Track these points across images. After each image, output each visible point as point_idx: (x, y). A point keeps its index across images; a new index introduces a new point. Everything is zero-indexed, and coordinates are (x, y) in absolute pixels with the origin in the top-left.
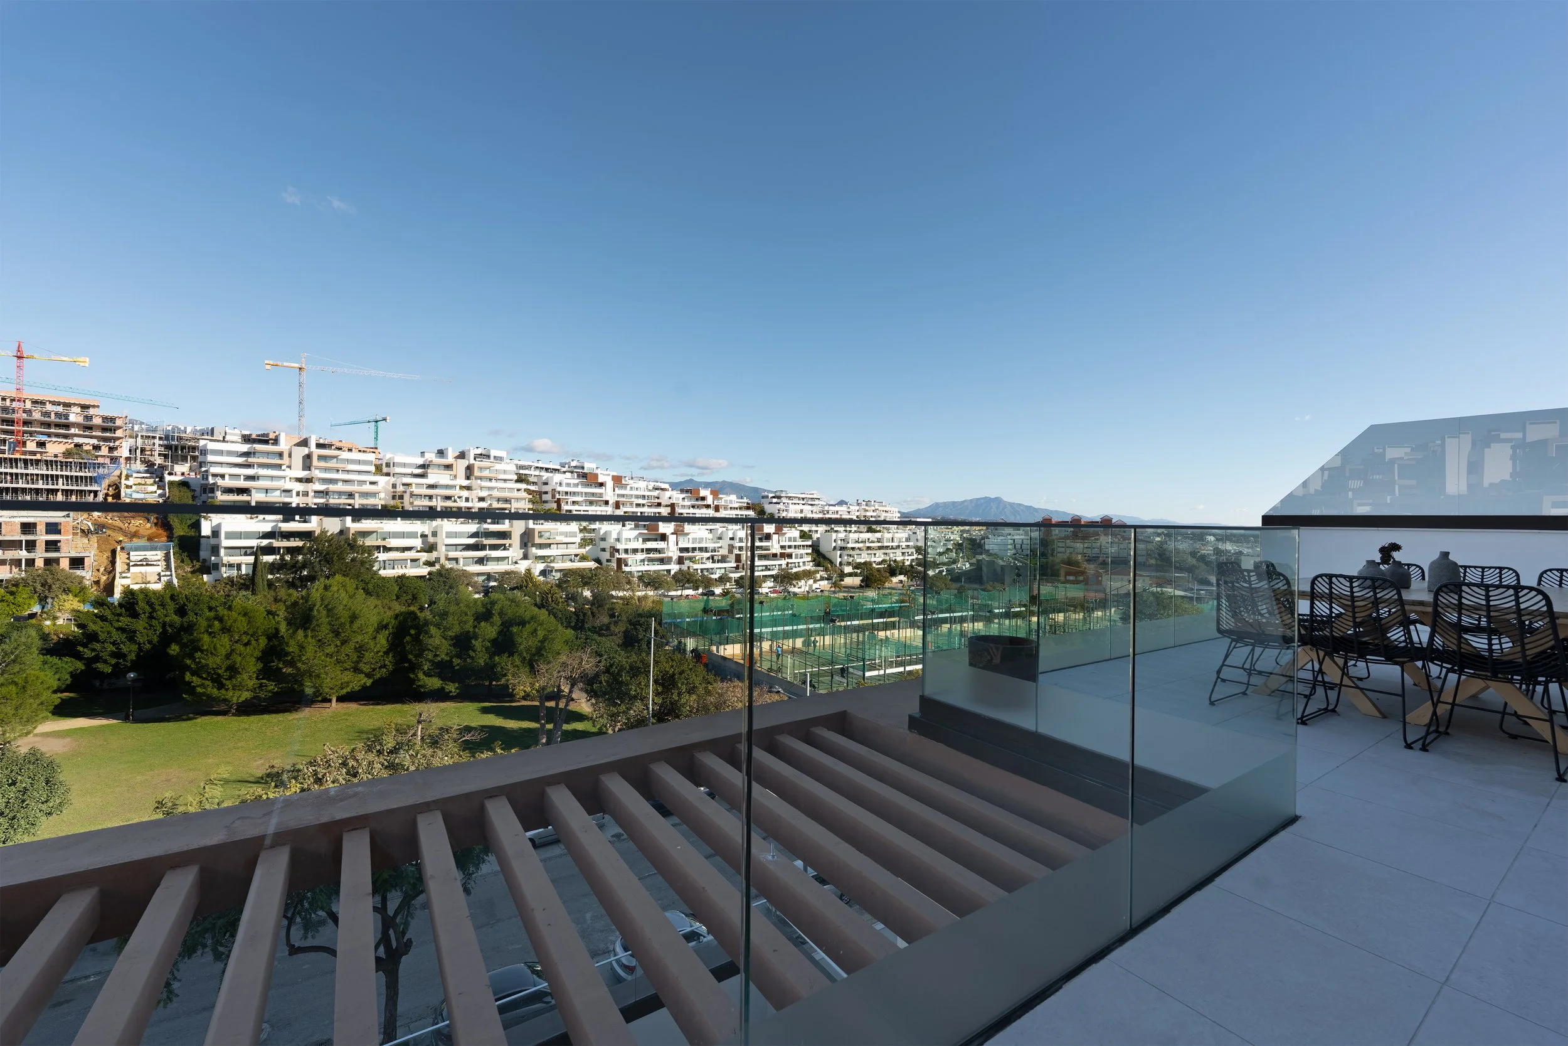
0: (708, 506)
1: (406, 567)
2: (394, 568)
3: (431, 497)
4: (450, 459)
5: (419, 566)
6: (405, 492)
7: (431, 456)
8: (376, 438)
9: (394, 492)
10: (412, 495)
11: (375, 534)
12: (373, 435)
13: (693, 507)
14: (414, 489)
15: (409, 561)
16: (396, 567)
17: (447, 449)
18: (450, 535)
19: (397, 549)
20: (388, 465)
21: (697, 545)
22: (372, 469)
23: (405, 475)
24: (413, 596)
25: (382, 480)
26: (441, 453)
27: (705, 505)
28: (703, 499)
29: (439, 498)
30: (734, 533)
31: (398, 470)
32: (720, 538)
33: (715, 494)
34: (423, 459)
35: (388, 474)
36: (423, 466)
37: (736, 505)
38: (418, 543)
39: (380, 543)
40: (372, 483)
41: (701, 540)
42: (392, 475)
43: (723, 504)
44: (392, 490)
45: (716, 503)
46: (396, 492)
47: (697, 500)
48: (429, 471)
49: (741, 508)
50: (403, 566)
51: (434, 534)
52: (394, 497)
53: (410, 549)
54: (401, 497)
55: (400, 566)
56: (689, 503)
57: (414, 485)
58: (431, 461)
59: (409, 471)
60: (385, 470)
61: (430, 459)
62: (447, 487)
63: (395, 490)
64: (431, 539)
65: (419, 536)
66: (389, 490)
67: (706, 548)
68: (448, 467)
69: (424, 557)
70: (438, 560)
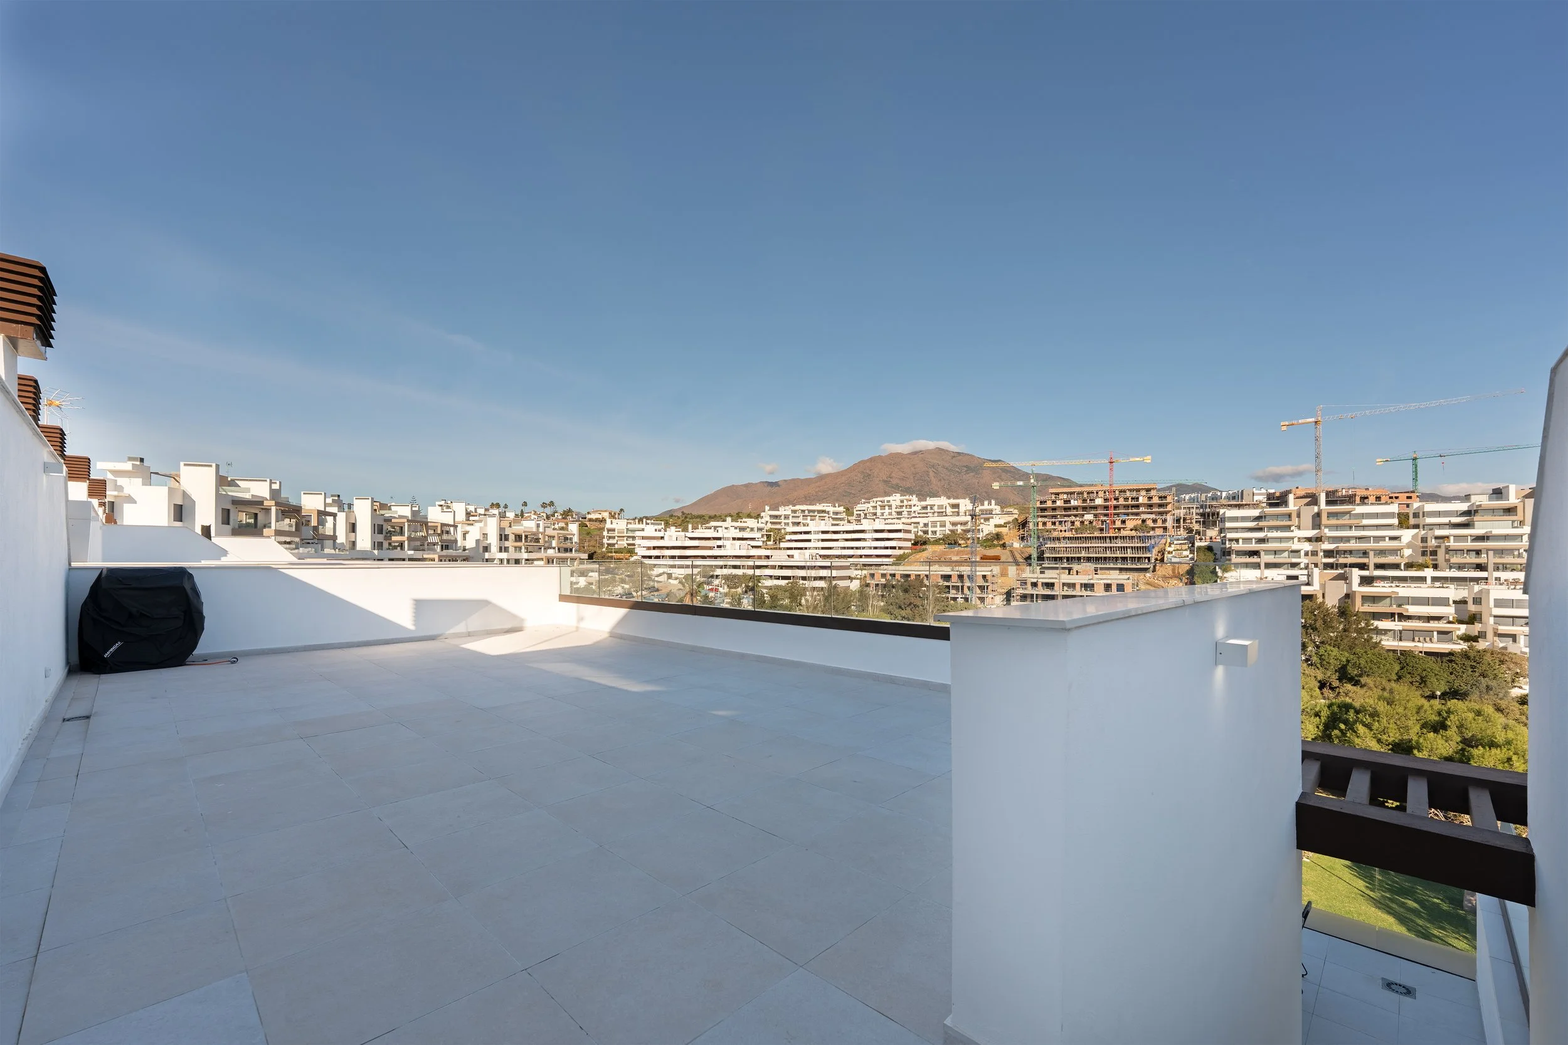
1: (1431, 639)
2: (1413, 640)
3: (1478, 552)
4: (1513, 499)
5: (1451, 641)
6: (1439, 547)
7: (1481, 500)
8: (1415, 479)
9: (1423, 547)
10: (1448, 550)
11: (1388, 599)
12: (1411, 476)
14: (1452, 543)
15: (1435, 633)
16: (1417, 639)
17: (1508, 487)
18: (1499, 603)
19: (1419, 618)
20: (1416, 515)
22: (1395, 521)
23: (1440, 526)
24: (1422, 678)
25: (1407, 535)
26: (1498, 493)
29: (1491, 553)
31: (1429, 520)
34: (1469, 504)
35: (1416, 526)
36: (1468, 513)
38: (1450, 611)
39: (1394, 609)
40: (1392, 538)
42: (1421, 526)
44: (1421, 545)
46: (1427, 547)
48: (1475, 518)
50: (1428, 639)
51: (1477, 601)
52: (1424, 553)
53: (1438, 618)
54: (1434, 553)
55: (1422, 639)
57: (1452, 538)
58: (1480, 505)
59: (1445, 520)
60: (1412, 521)
61: (1478, 503)
62: (1506, 537)
63: (1425, 544)
64: (1472, 608)
65: (1451, 602)
66: (1416, 546)
68: (1510, 511)
69: (1462, 629)
70: (1482, 635)
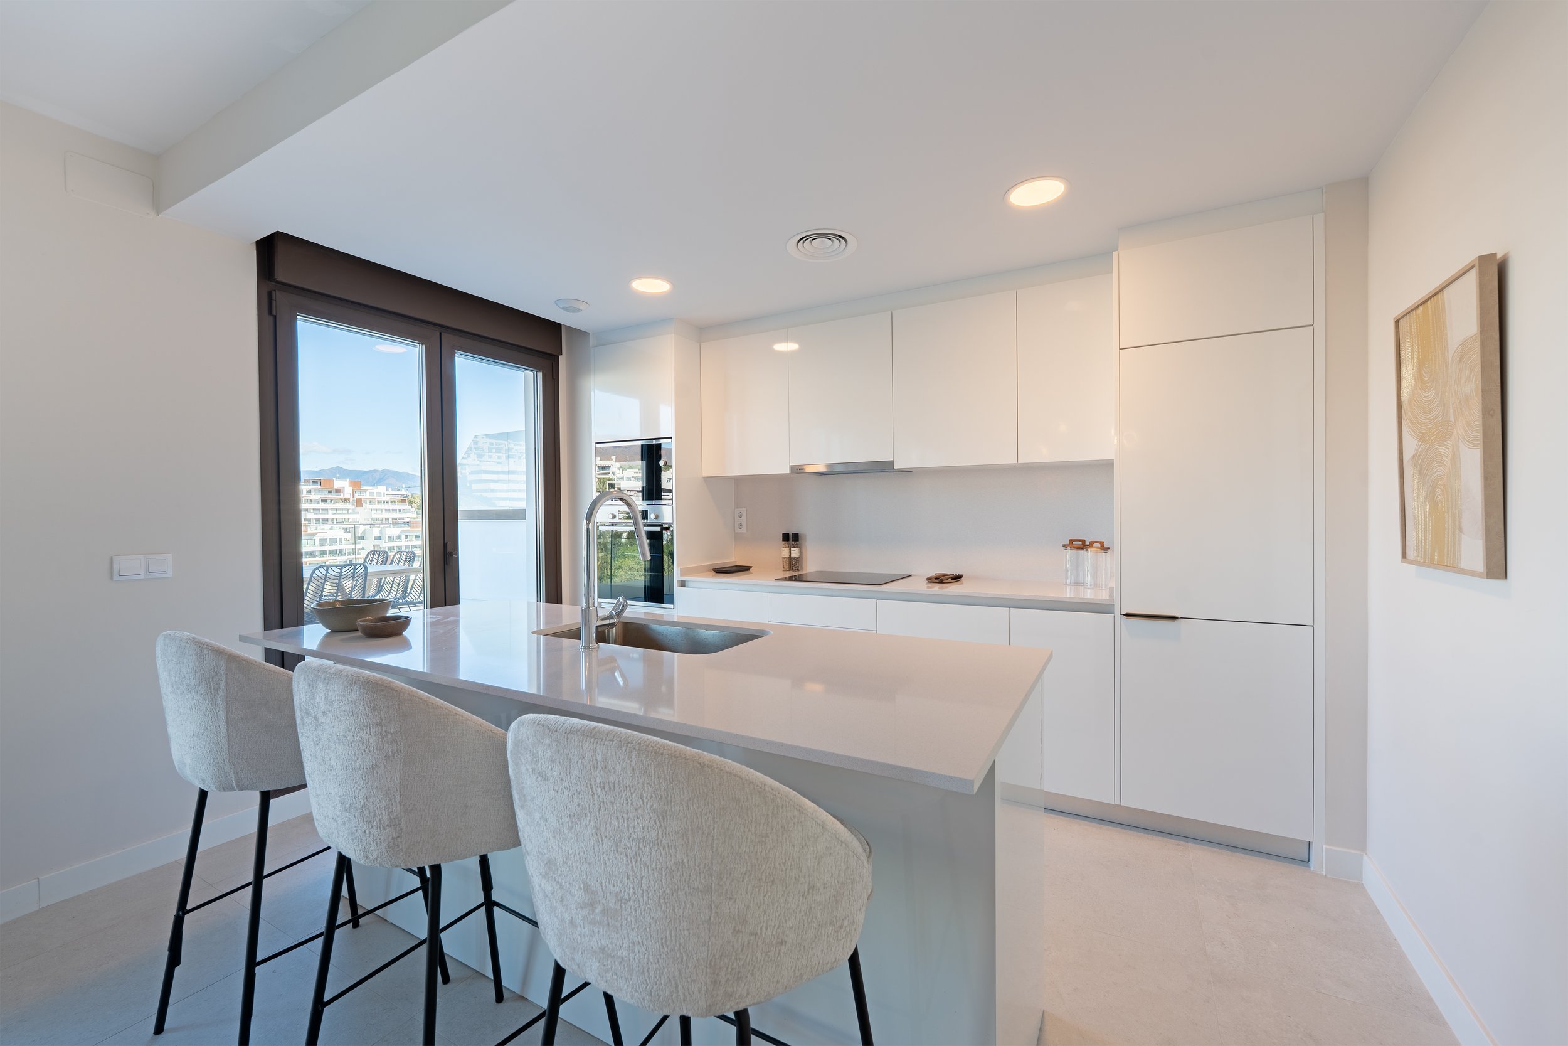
0: (345, 500)
13: (324, 501)
21: (327, 548)
27: (341, 499)
28: (338, 491)
30: (381, 532)
32: (362, 538)
33: (356, 485)
37: (387, 498)
41: (333, 541)
43: (368, 496)
45: (357, 496)
47: (330, 492)
49: (393, 502)
56: (318, 497)
67: (341, 551)
